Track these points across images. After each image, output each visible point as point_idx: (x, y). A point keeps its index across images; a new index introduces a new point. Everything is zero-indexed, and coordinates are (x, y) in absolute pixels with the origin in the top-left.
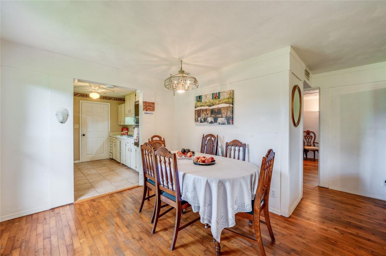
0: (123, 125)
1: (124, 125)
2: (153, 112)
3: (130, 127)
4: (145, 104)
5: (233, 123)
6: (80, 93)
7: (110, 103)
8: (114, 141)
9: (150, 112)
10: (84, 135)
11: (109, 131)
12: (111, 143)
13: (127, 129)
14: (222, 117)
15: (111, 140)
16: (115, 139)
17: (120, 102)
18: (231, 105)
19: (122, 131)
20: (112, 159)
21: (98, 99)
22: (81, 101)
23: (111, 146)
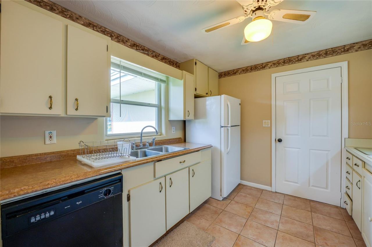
6: (273, 61)
8: (355, 167)
10: (280, 141)
11: (345, 134)
12: (350, 171)
15: (350, 162)
16: (360, 163)
22: (273, 76)
23: (350, 177)
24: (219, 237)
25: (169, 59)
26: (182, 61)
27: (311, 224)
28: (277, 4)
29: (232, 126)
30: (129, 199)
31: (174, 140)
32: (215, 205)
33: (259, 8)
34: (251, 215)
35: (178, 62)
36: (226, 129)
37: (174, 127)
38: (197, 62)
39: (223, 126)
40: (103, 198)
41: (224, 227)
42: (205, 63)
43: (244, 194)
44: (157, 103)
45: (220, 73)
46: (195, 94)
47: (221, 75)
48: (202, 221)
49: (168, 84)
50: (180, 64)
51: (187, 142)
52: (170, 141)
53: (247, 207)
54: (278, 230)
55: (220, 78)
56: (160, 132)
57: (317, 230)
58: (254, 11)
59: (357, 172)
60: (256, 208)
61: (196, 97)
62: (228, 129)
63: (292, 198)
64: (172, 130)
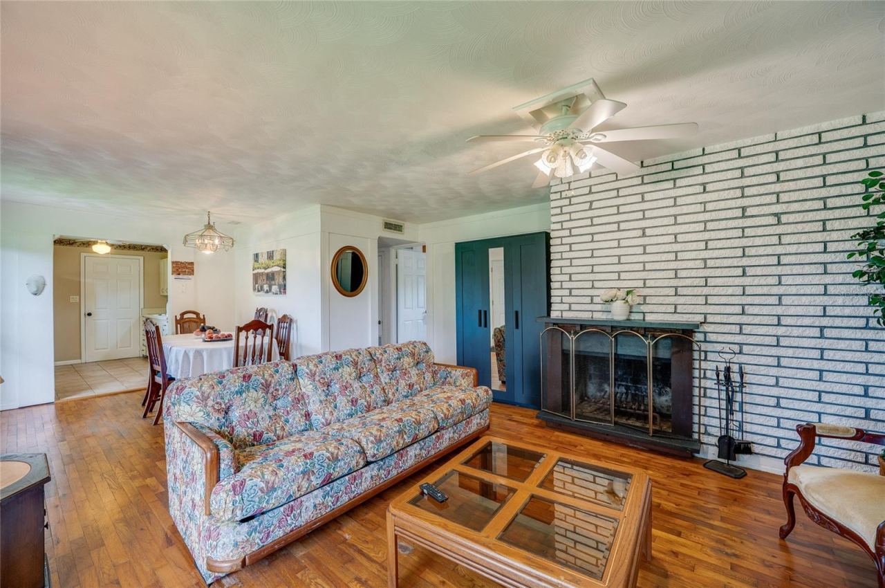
2: (190, 277)
4: (174, 265)
5: (285, 293)
7: (142, 258)
9: (185, 277)
10: (89, 314)
11: (142, 306)
14: (275, 285)
17: (164, 254)
18: (282, 269)
21: (108, 254)
22: (83, 254)
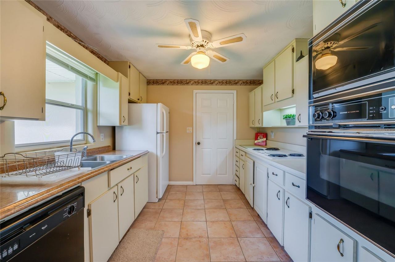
0: (257, 128)
1: (259, 128)
3: (272, 132)
6: (194, 80)
7: (236, 91)
8: (241, 157)
10: (199, 144)
11: (235, 138)
12: (238, 160)
13: (266, 136)
15: (238, 155)
16: (244, 154)
17: (252, 86)
19: (256, 138)
20: (239, 189)
22: (195, 91)
23: (238, 164)
24: (167, 229)
25: (98, 55)
26: (113, 60)
27: (221, 198)
28: (213, 48)
29: (166, 132)
30: (89, 214)
31: (103, 149)
32: (153, 207)
33: (202, 46)
34: (185, 205)
35: (106, 60)
36: (162, 135)
37: (103, 134)
38: (131, 66)
39: (160, 132)
40: (68, 217)
41: (168, 220)
42: (138, 68)
43: (173, 192)
44: (81, 105)
45: (148, 80)
46: (128, 99)
47: (150, 83)
48: (147, 223)
49: (97, 83)
50: (109, 62)
51: (117, 150)
52: (100, 149)
53: (179, 201)
54: (205, 209)
55: (148, 85)
56: (85, 139)
57: (225, 201)
58: (198, 46)
59: (242, 160)
60: (187, 200)
61: (130, 102)
62: (163, 135)
63: (208, 186)
64: (101, 136)
